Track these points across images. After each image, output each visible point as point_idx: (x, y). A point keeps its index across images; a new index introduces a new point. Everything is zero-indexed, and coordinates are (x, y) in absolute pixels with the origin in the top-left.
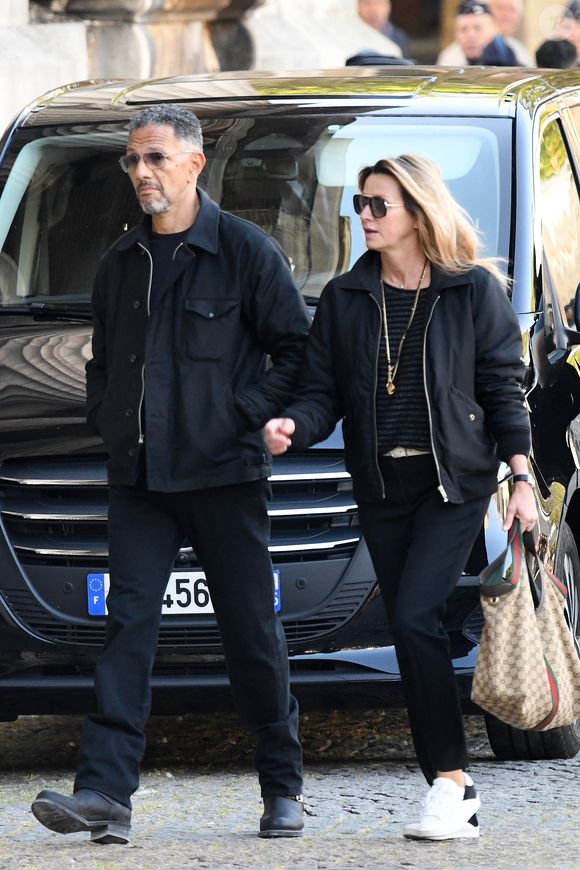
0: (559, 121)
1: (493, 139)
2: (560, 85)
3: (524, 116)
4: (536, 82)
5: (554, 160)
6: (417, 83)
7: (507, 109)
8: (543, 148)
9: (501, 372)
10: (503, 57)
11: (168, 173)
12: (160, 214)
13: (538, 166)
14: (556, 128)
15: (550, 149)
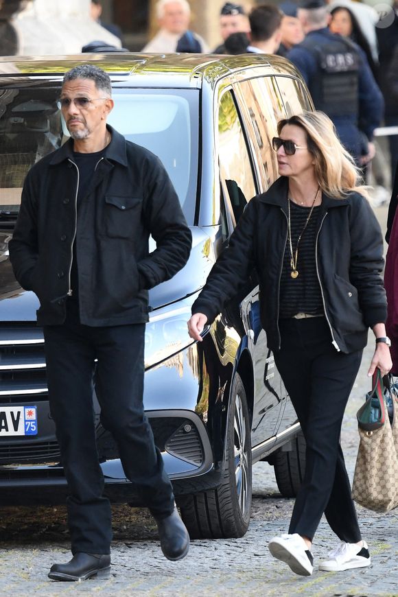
0: (232, 91)
1: (186, 104)
2: (233, 66)
3: (207, 88)
4: (216, 64)
5: (228, 119)
6: (133, 64)
7: (196, 83)
8: (221, 109)
9: (368, 266)
10: (193, 47)
11: (90, 112)
12: (82, 140)
13: (218, 122)
14: (230, 96)
15: (225, 110)
